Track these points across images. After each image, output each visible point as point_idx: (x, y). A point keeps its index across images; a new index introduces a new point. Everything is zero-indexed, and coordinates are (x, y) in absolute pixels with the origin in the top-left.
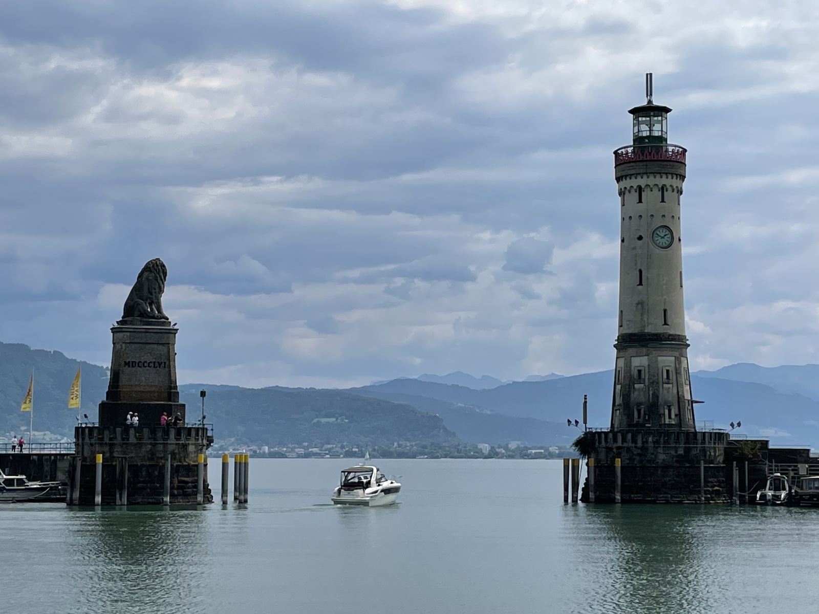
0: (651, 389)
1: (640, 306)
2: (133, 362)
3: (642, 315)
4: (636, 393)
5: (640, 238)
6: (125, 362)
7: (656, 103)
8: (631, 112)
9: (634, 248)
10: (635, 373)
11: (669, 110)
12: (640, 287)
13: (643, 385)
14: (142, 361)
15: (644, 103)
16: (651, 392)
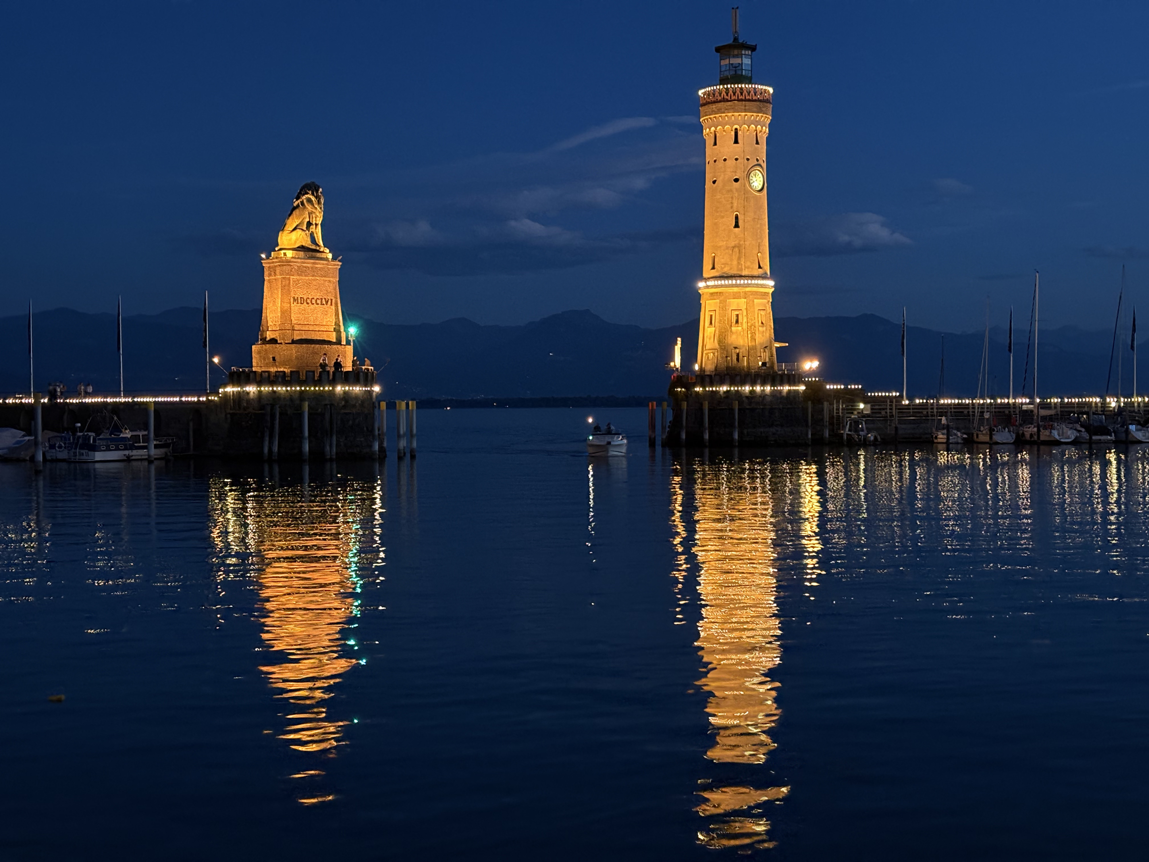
0: (749, 332)
1: (736, 249)
2: (301, 298)
3: (739, 258)
4: (734, 337)
5: (736, 180)
6: (294, 298)
8: (718, 50)
9: (731, 190)
10: (732, 316)
12: (737, 229)
13: (741, 328)
14: (310, 298)
16: (749, 336)
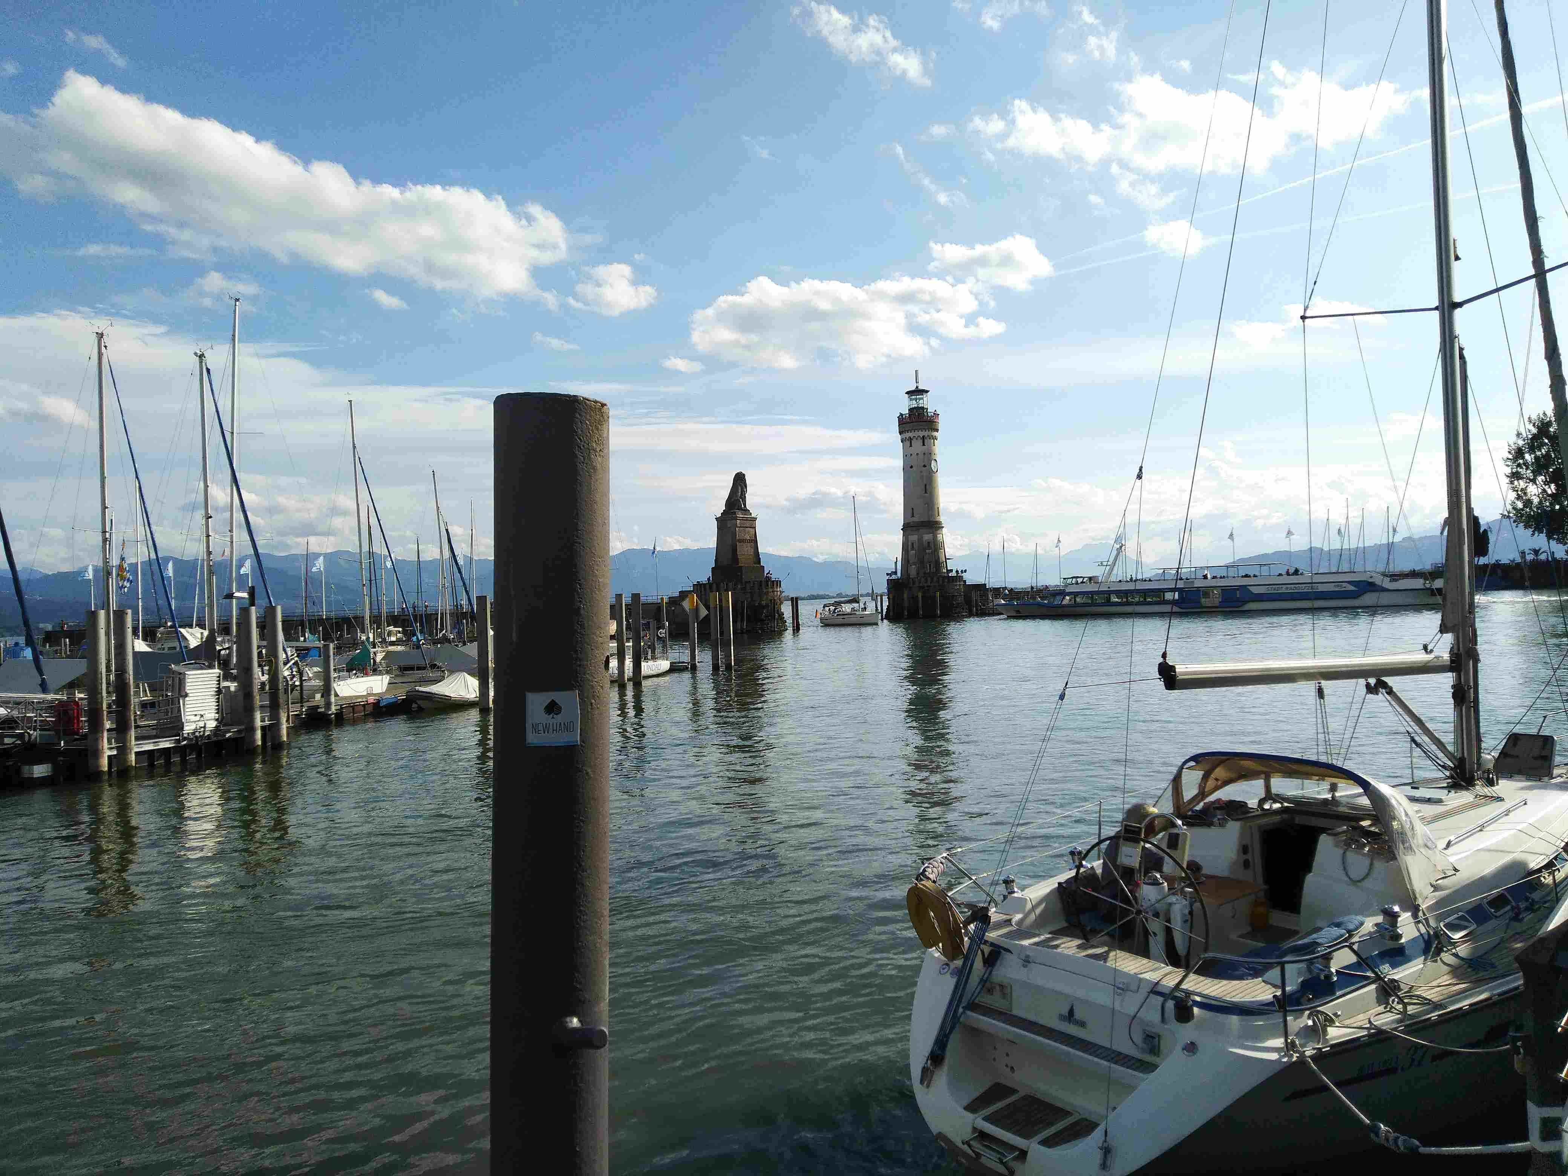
0: (935, 553)
1: (926, 505)
2: (741, 539)
3: (928, 510)
4: (928, 555)
5: (925, 466)
6: (738, 539)
7: (920, 388)
8: (907, 393)
9: (922, 472)
10: (925, 544)
11: (927, 392)
12: (926, 494)
13: (931, 551)
14: (745, 539)
15: (913, 388)
